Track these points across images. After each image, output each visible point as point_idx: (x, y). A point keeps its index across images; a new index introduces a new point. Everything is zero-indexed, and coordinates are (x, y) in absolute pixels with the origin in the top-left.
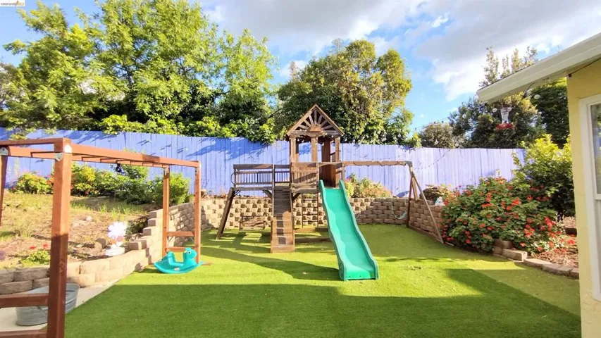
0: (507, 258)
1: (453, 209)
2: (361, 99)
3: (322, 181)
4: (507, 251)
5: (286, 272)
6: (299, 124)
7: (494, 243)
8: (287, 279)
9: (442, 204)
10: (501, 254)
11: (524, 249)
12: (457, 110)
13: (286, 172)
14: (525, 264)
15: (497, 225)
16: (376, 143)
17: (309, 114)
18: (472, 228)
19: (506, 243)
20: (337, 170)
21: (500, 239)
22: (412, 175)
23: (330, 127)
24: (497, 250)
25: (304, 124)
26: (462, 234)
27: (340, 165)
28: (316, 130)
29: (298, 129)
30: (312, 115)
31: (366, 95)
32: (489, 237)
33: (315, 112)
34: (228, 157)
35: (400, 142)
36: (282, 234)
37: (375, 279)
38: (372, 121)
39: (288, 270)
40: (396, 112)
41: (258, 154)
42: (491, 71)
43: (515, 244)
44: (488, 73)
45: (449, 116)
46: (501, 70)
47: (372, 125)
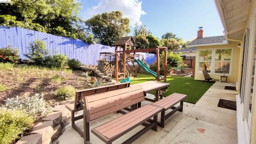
4: (168, 74)
14: (171, 75)
19: (167, 72)
22: (143, 58)
28: (131, 44)
30: (131, 39)
34: (75, 47)
41: (87, 47)
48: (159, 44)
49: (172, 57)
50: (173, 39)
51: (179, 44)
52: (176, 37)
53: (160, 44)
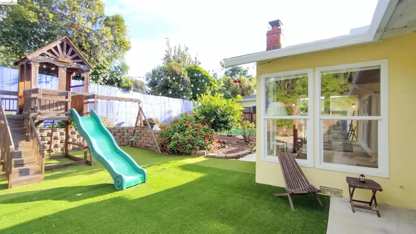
0: (199, 155)
1: (169, 131)
2: (91, 44)
3: (74, 110)
4: (198, 152)
5: (55, 200)
6: (44, 50)
7: (192, 149)
8: (63, 205)
9: (159, 129)
10: (195, 154)
11: (205, 149)
12: (151, 71)
13: (13, 99)
14: (207, 157)
15: (193, 138)
16: (101, 84)
17: (57, 43)
18: (181, 141)
19: (198, 147)
20: (85, 101)
21: (195, 146)
22: (140, 109)
23: (80, 61)
24: (193, 152)
25: (50, 51)
26: (175, 145)
27: (93, 96)
28: (66, 60)
29: (42, 55)
30: (62, 45)
31: (96, 42)
32: (190, 145)
33: (65, 43)
35: (119, 86)
36: (22, 165)
37: (144, 182)
38: (101, 65)
39: (55, 197)
40: (117, 63)
42: (168, 52)
43: (202, 148)
44: (166, 53)
45: (146, 74)
46: (173, 54)
47: (99, 69)
48: (211, 84)
49: (217, 107)
50: (243, 77)
51: (253, 85)
52: (248, 75)
53: (213, 84)
